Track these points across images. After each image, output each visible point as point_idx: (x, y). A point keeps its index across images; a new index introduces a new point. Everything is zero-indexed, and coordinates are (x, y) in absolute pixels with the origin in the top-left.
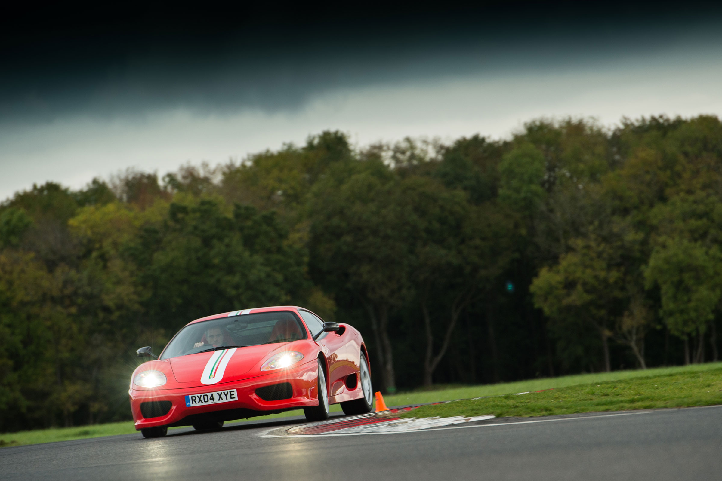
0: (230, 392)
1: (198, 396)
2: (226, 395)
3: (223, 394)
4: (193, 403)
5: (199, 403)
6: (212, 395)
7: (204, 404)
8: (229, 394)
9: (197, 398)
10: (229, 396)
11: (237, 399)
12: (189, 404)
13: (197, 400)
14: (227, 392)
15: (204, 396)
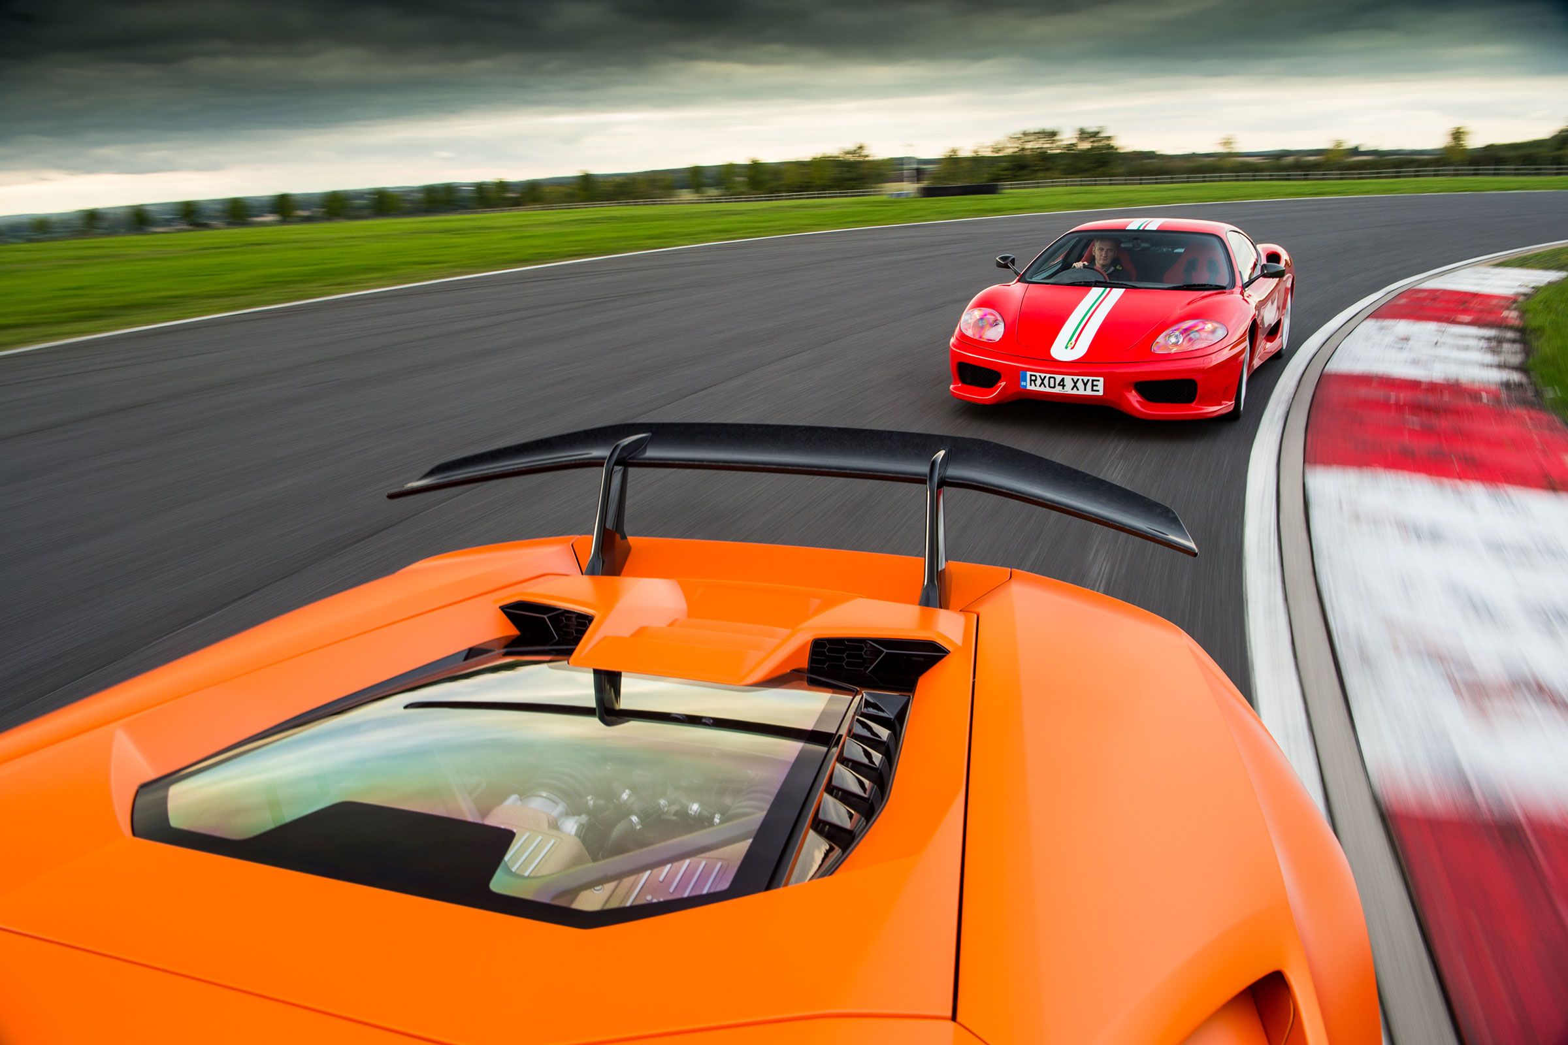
0: (1093, 381)
1: (1040, 376)
2: (1085, 385)
3: (1080, 381)
4: (1031, 385)
5: (1040, 386)
6: (1063, 379)
7: (1048, 390)
8: (1090, 382)
9: (1038, 378)
10: (1089, 386)
11: (1101, 393)
12: (1025, 384)
13: (1039, 382)
14: (1088, 380)
15: (1050, 378)
